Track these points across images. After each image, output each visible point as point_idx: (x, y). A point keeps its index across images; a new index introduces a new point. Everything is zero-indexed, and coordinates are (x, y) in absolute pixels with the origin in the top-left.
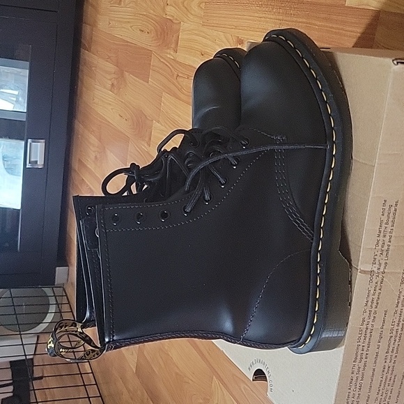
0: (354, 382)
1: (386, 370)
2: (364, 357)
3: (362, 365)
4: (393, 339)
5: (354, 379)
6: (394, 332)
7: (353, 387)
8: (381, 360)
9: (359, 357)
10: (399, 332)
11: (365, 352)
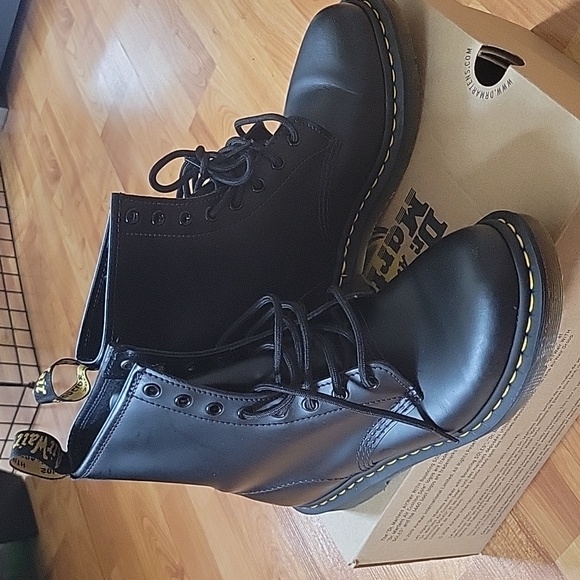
0: (412, 501)
1: (454, 494)
2: (435, 476)
3: (428, 485)
4: (476, 464)
5: (414, 498)
6: (480, 457)
7: (408, 506)
8: (452, 483)
9: (427, 478)
10: (486, 457)
11: (437, 473)
